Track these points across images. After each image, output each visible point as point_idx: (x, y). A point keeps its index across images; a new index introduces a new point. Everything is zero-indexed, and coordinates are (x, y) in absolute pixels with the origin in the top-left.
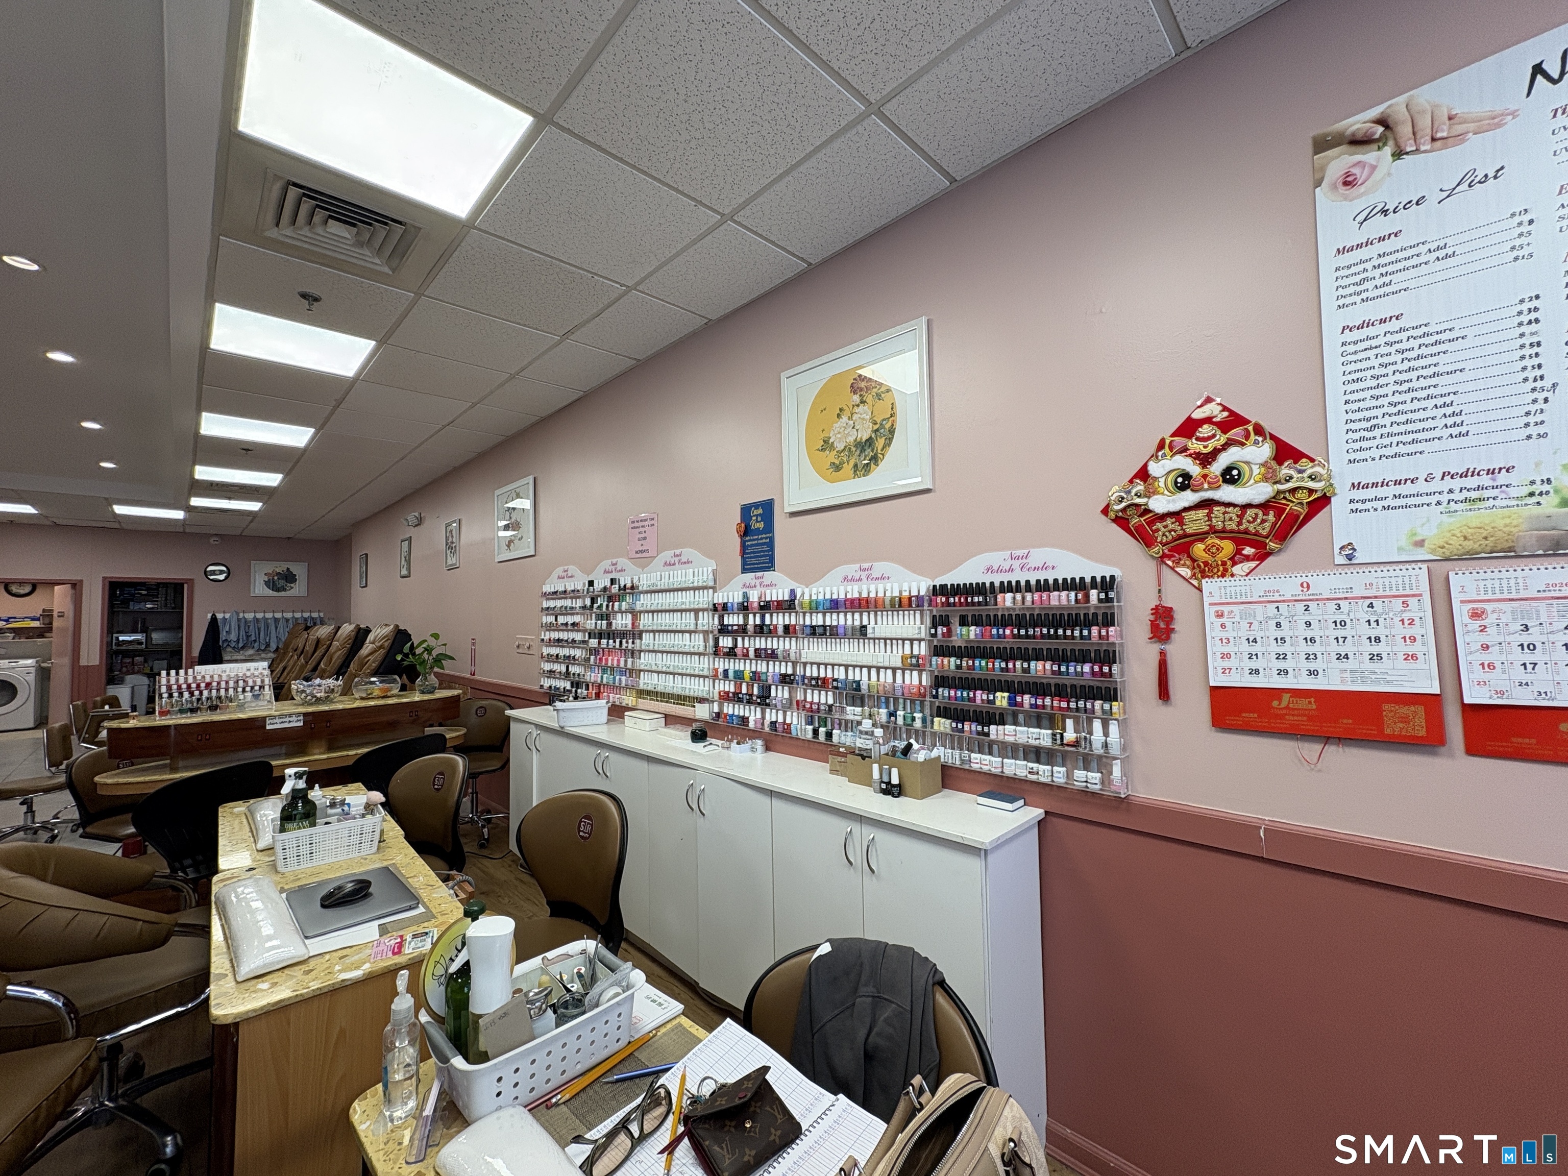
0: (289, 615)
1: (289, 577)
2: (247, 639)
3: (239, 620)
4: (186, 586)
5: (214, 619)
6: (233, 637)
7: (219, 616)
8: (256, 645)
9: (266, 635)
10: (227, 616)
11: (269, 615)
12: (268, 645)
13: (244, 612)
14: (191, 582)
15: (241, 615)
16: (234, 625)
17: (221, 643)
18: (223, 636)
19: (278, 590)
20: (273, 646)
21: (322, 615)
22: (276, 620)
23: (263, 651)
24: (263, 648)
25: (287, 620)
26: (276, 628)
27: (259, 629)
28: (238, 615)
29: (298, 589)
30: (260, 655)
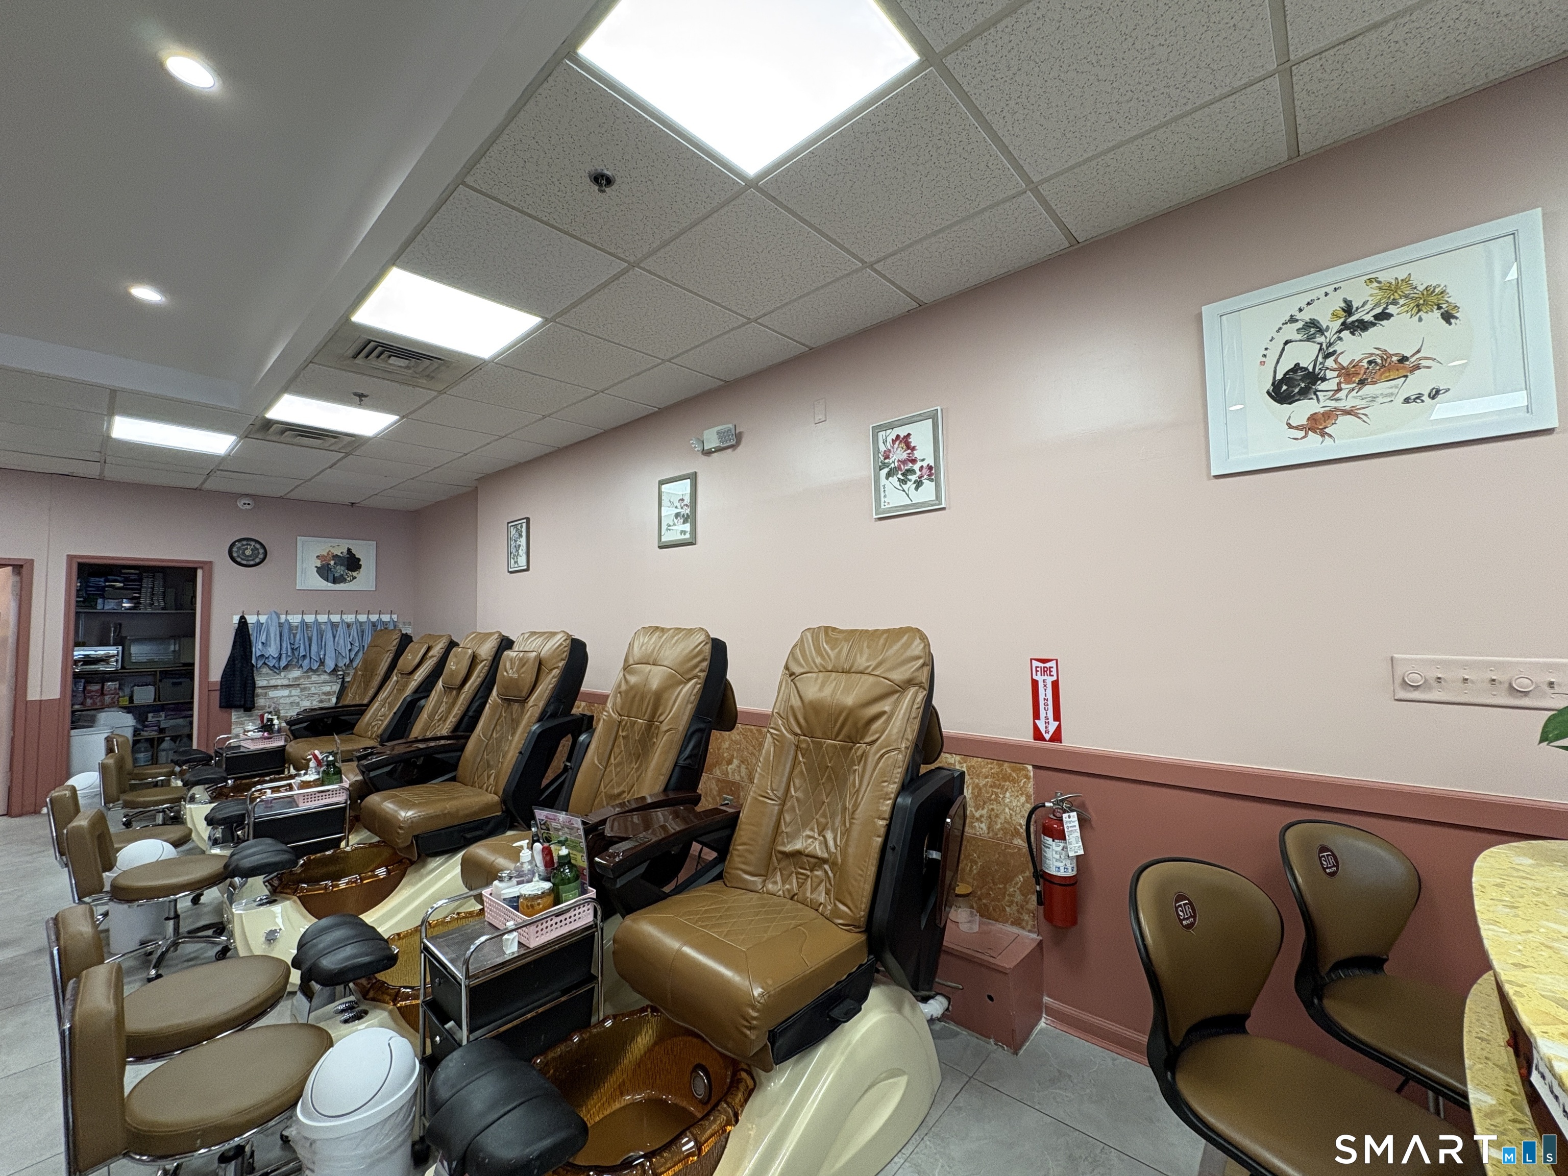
0: (350, 618)
1: (352, 563)
2: (293, 653)
3: (281, 625)
4: (200, 573)
5: (243, 622)
6: (272, 651)
7: (251, 619)
8: (307, 661)
9: (320, 647)
10: (263, 619)
11: (322, 618)
12: (322, 663)
13: (287, 613)
14: (208, 566)
15: (282, 620)
16: (274, 631)
17: (253, 662)
18: (257, 649)
19: (335, 581)
20: (330, 664)
21: (395, 617)
22: (334, 626)
23: (315, 671)
24: (315, 666)
25: (349, 625)
26: (334, 637)
27: (310, 639)
28: (279, 618)
29: (364, 580)
30: (309, 677)
